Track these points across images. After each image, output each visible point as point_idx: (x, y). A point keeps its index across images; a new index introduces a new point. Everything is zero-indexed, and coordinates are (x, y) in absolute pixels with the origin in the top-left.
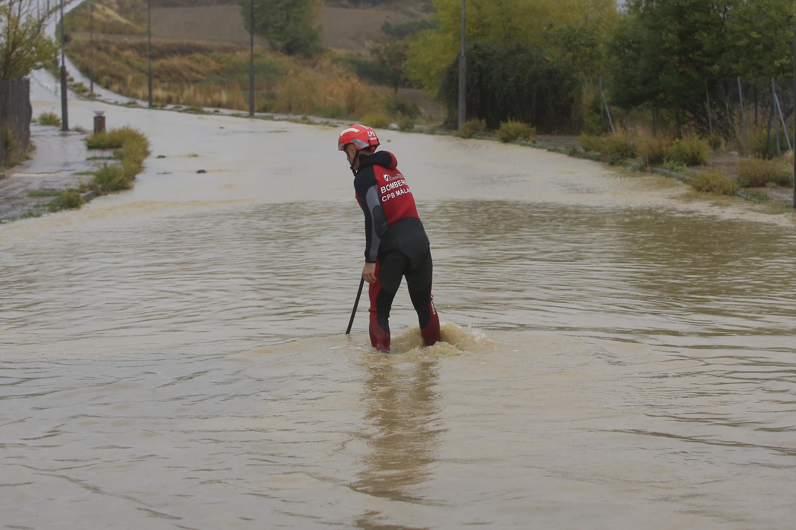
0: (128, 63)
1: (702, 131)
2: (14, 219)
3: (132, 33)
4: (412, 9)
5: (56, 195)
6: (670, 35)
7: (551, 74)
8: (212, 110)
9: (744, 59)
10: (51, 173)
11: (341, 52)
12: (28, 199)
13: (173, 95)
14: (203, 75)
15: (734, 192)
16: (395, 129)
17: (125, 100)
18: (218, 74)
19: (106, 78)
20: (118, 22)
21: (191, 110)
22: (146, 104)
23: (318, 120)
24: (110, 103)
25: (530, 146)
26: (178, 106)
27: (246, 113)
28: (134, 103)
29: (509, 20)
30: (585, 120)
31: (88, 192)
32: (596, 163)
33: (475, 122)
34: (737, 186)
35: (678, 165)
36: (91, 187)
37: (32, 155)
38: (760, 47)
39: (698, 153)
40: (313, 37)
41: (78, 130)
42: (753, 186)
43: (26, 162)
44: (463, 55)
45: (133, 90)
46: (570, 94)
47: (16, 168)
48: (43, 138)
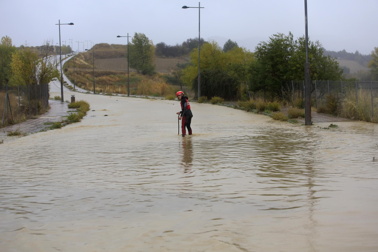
0: (88, 78)
1: (281, 99)
2: (36, 132)
3: (90, 68)
4: (187, 59)
5: (53, 124)
6: (268, 66)
7: (230, 80)
8: (115, 94)
9: (294, 74)
10: (54, 117)
11: (162, 74)
12: (44, 125)
13: (102, 89)
14: (114, 82)
15: (286, 120)
16: (176, 100)
17: (86, 91)
18: (119, 82)
19: (79, 84)
20: (85, 64)
21: (108, 94)
22: (93, 93)
23: (151, 97)
24: (80, 93)
25: (221, 105)
26: (104, 93)
27: (127, 95)
28: (89, 92)
29: (217, 62)
30: (241, 96)
31: (65, 123)
32: (243, 111)
33: (204, 97)
34: (287, 118)
35: (269, 111)
36: (66, 121)
37: (49, 111)
38: (300, 70)
39: (277, 107)
40: (152, 69)
41: (67, 102)
42: (293, 118)
43: (46, 113)
44: (199, 74)
45: (89, 88)
46: (236, 87)
47: (42, 115)
48: (54, 105)
